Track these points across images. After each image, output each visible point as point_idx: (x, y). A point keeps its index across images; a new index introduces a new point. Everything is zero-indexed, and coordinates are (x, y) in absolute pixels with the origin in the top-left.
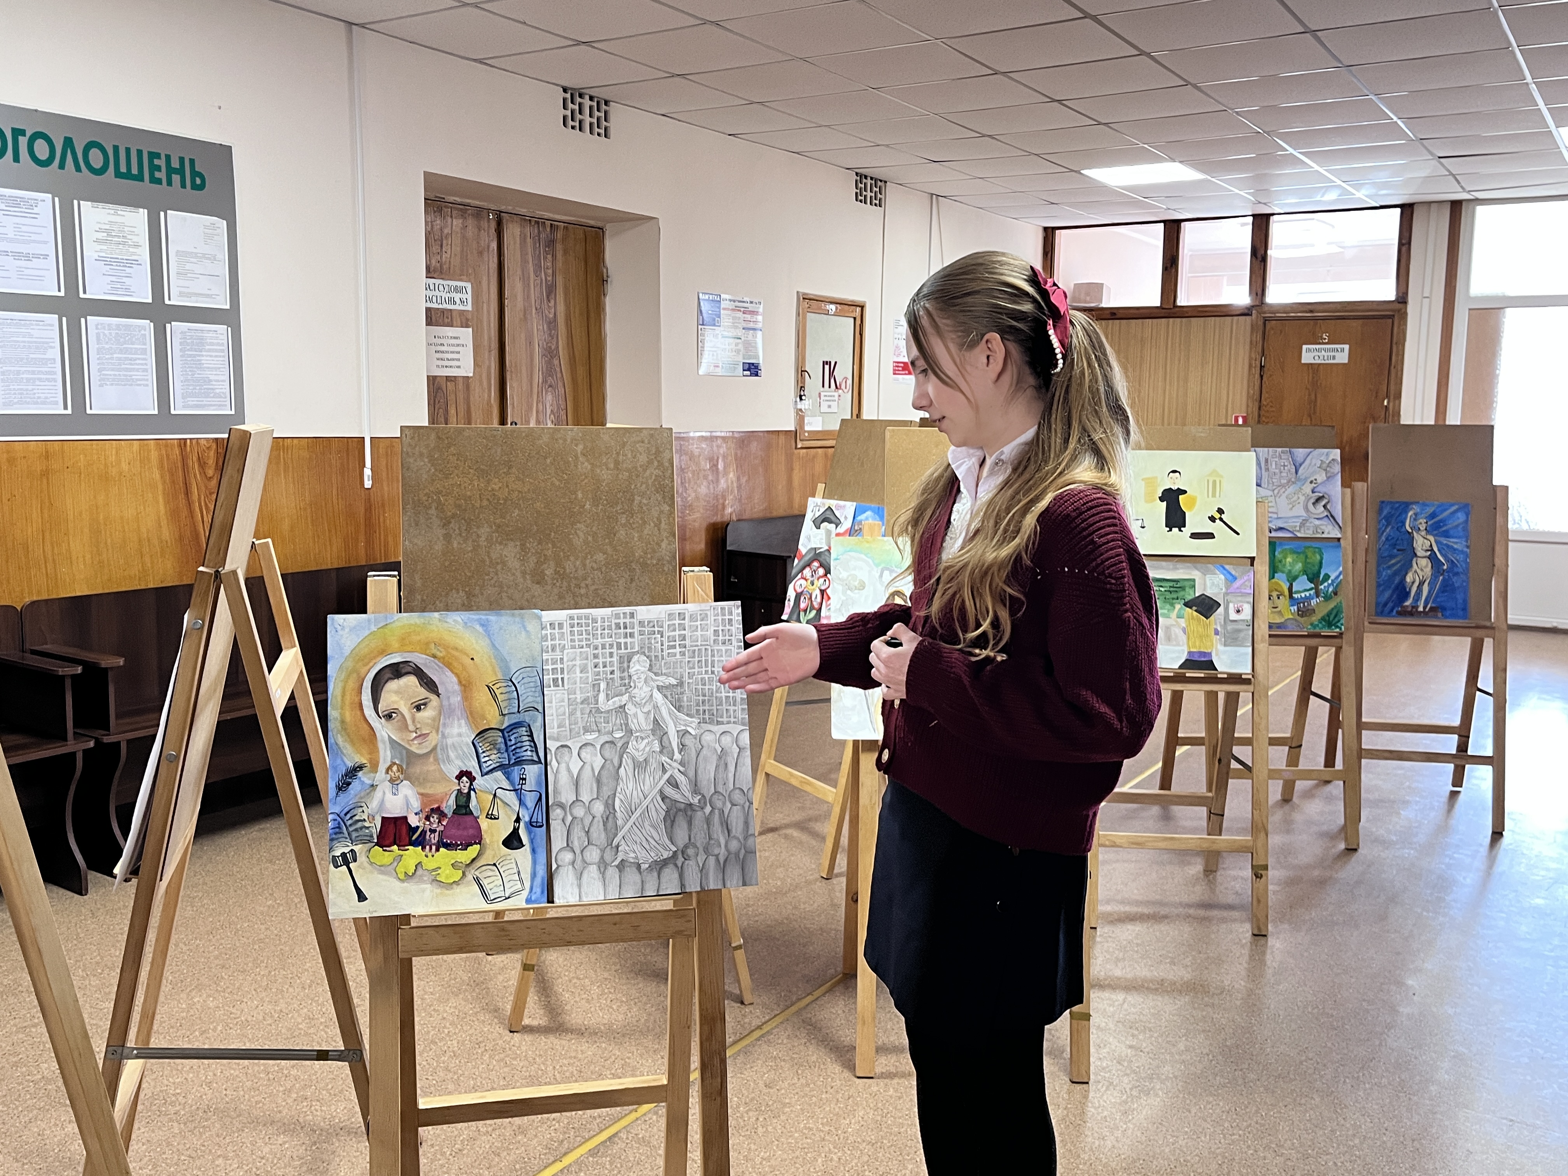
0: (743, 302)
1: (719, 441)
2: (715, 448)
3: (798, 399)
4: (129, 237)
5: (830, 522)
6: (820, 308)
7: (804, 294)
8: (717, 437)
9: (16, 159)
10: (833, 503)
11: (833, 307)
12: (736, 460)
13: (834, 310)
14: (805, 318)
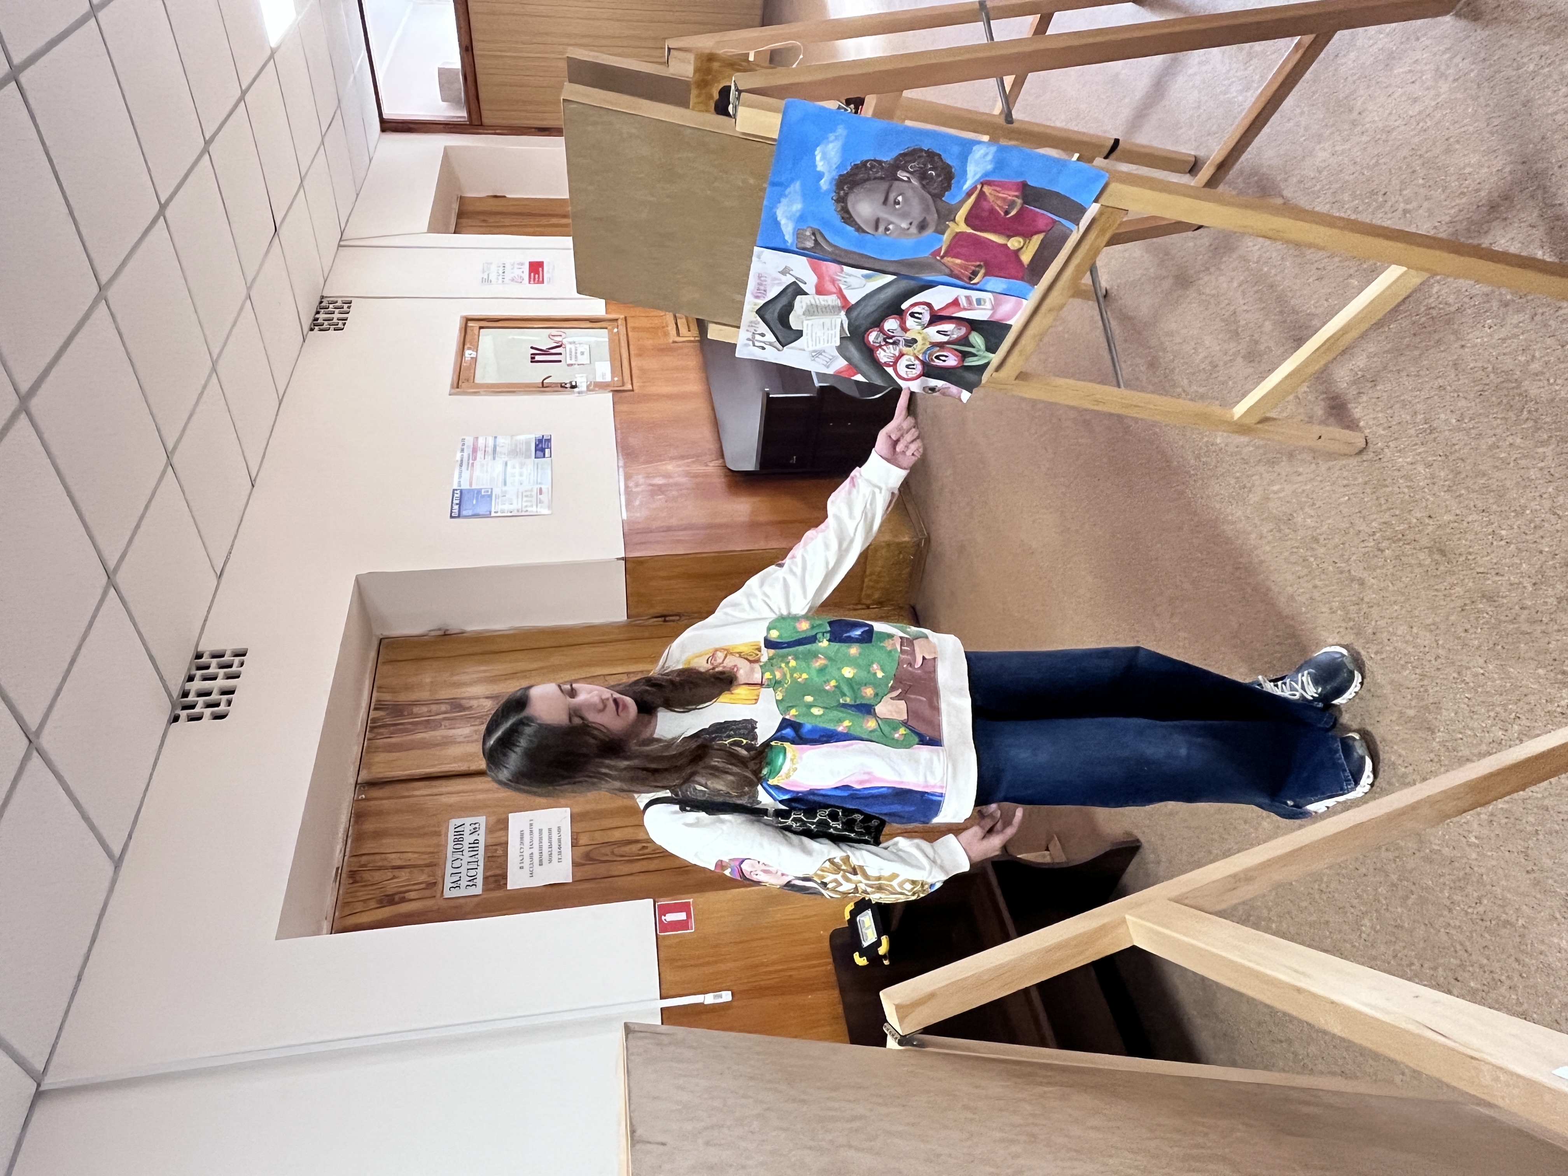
0: (462, 461)
1: (631, 484)
2: (639, 489)
3: (576, 390)
5: (790, 307)
6: (468, 368)
7: (452, 387)
8: (626, 487)
10: (751, 303)
11: (468, 353)
12: (651, 462)
13: (470, 352)
14: (482, 386)
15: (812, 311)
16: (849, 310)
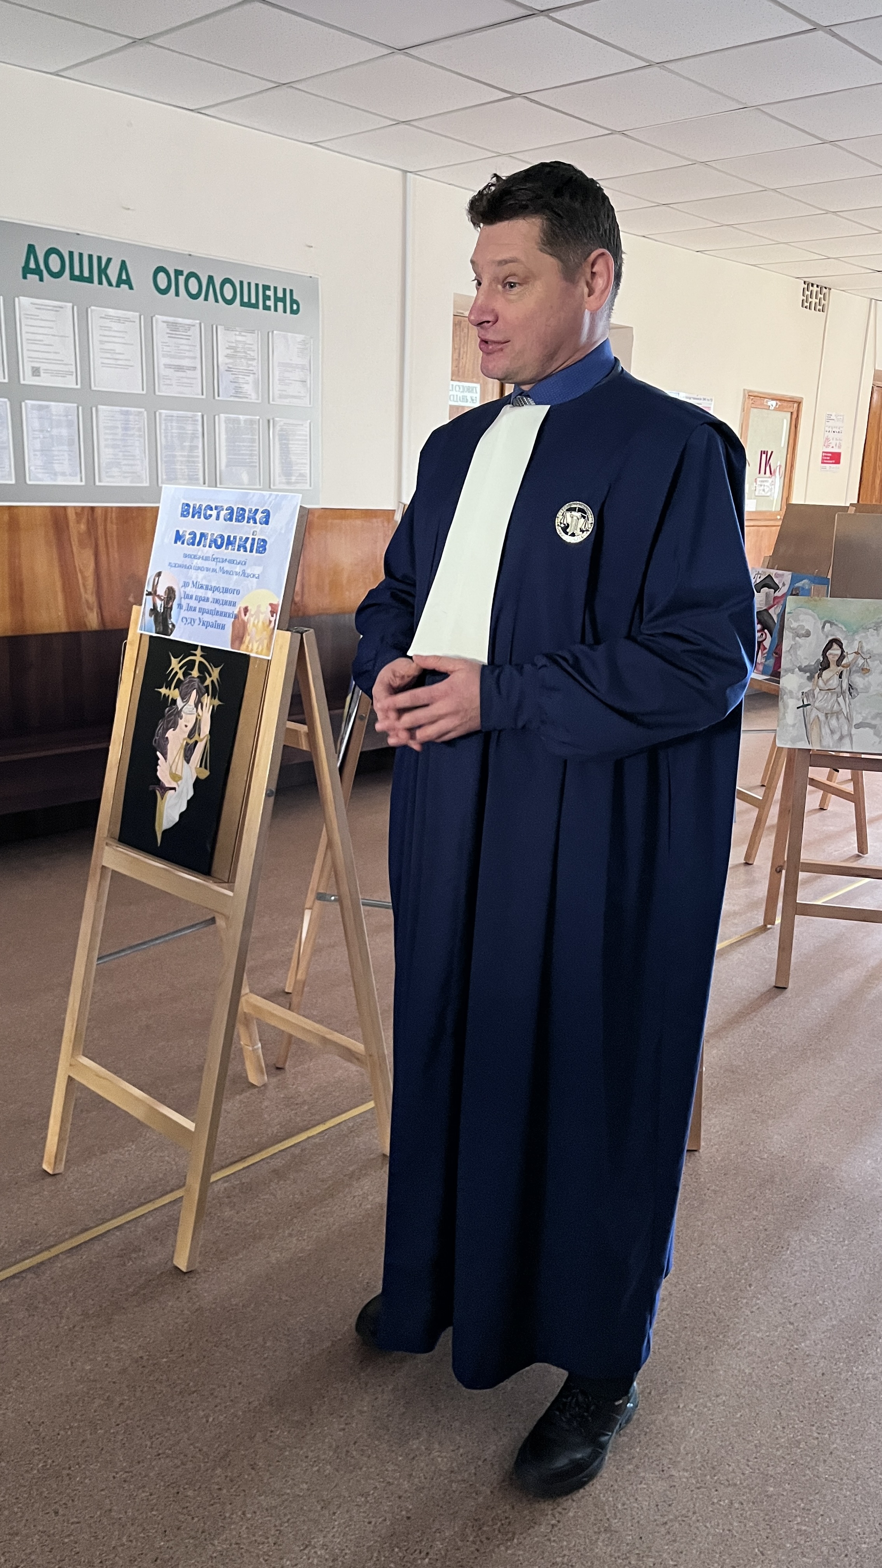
4: (248, 352)
5: (770, 587)
6: (762, 404)
7: (750, 391)
9: (177, 294)
10: (773, 572)
11: (774, 403)
13: (774, 405)
14: (748, 413)
15: (767, 595)
16: (766, 610)
